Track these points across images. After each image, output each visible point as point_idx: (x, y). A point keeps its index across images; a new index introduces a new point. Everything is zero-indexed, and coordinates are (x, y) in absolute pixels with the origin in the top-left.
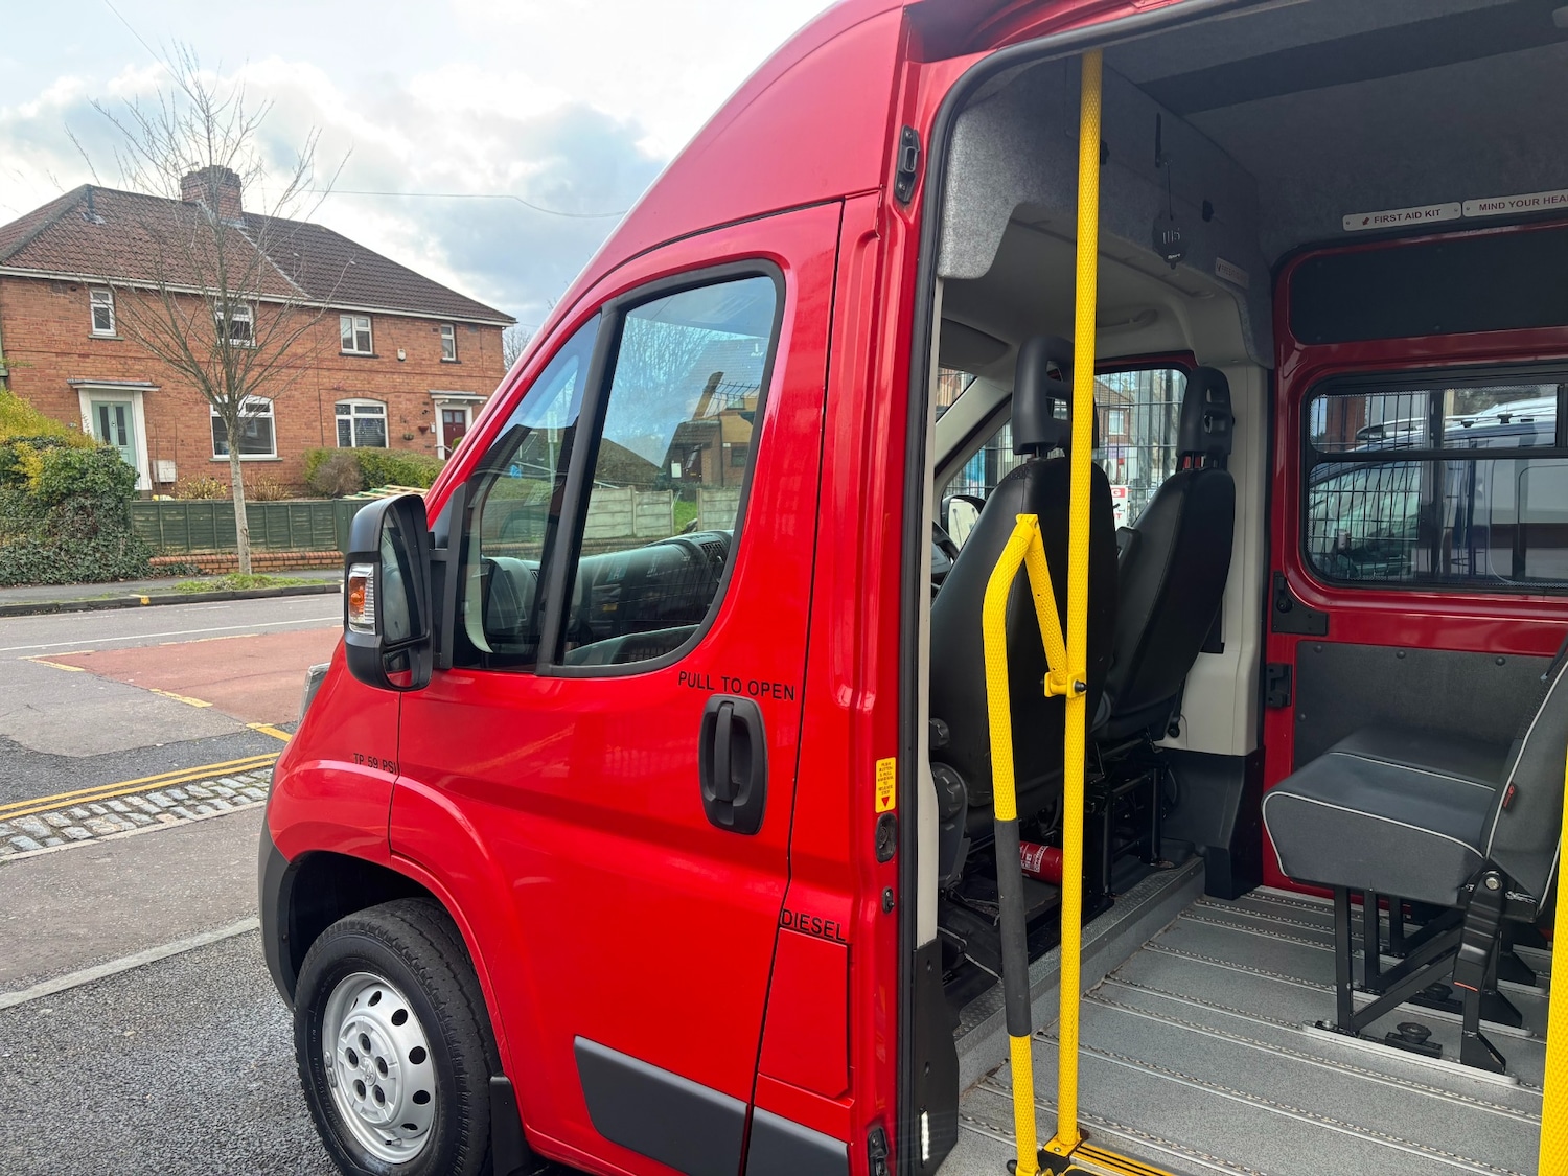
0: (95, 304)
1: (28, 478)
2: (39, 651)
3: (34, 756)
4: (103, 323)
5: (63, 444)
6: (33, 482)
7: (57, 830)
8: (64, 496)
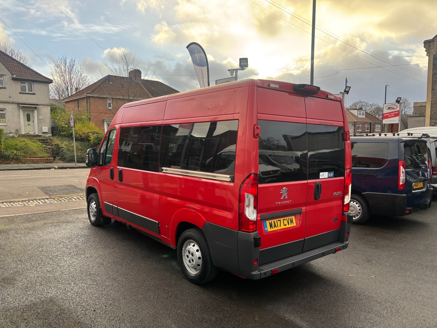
0: (109, 102)
1: (91, 140)
2: (85, 174)
3: (78, 188)
4: (110, 106)
5: (98, 133)
6: (91, 141)
7: (78, 198)
8: (97, 144)
